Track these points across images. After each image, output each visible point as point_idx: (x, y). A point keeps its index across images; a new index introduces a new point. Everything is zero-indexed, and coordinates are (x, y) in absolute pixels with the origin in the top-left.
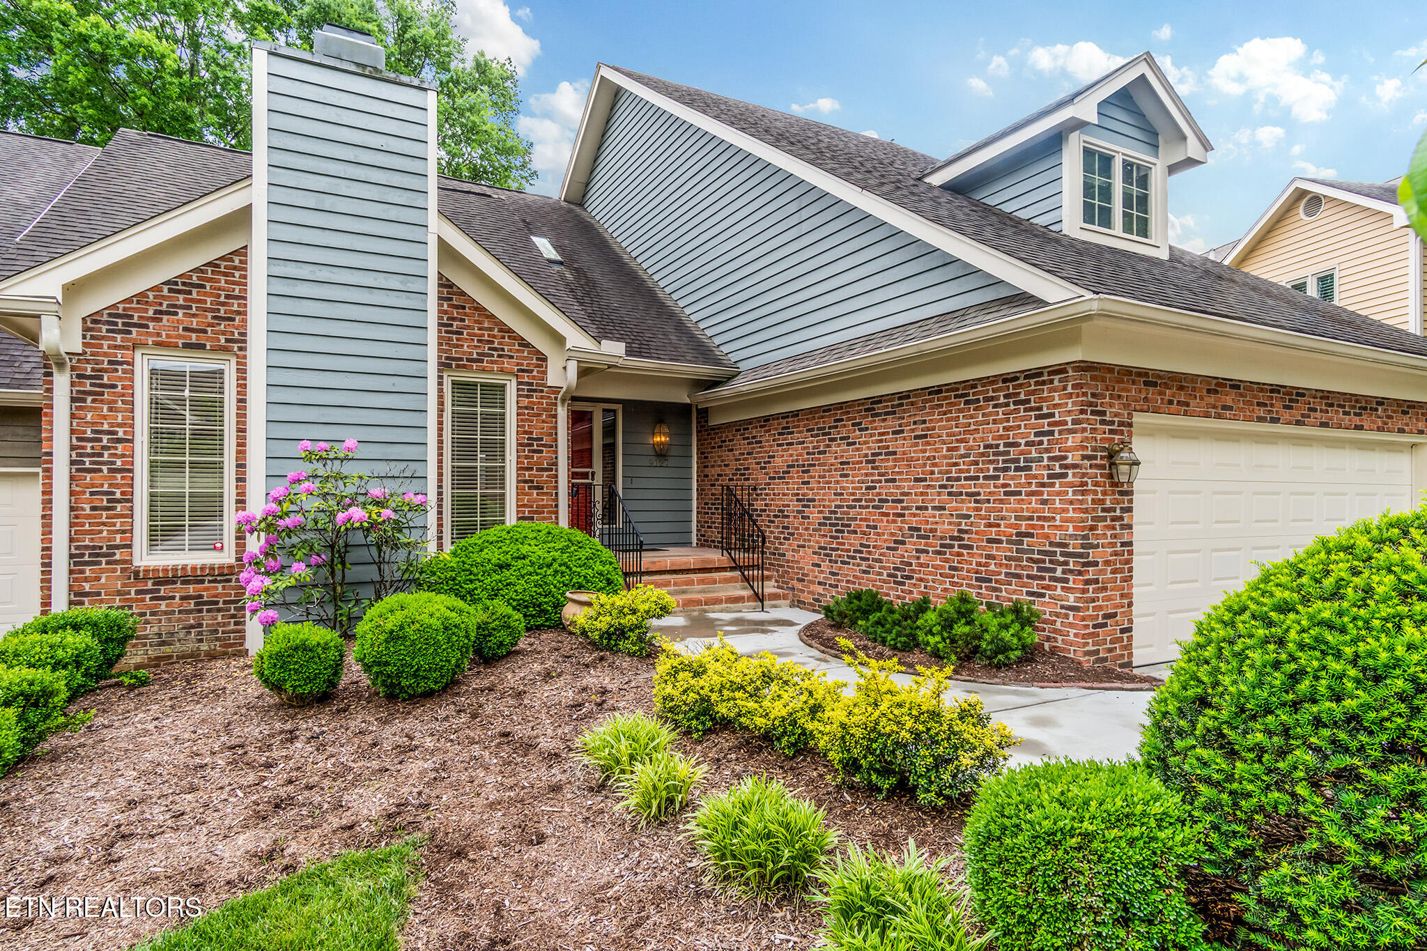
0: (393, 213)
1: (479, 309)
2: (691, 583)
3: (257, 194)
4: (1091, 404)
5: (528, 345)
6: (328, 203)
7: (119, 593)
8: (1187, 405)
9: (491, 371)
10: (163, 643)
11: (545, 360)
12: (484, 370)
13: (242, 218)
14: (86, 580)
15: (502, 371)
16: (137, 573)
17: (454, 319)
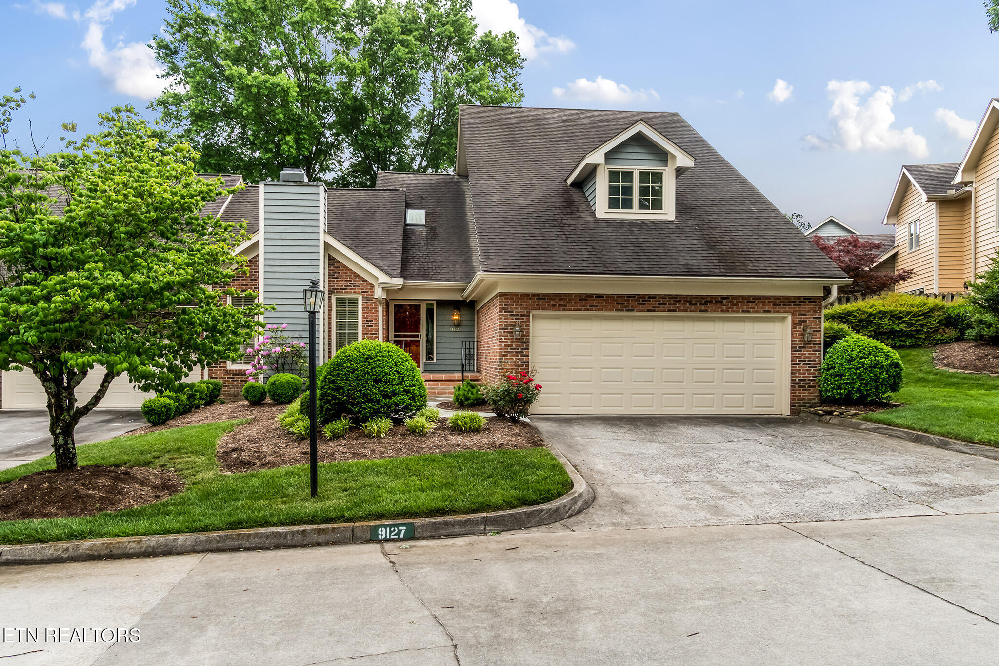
0: (307, 236)
1: (346, 267)
2: (438, 385)
3: (260, 236)
4: (504, 309)
5: (366, 281)
6: (284, 236)
7: (223, 378)
8: (566, 306)
9: (351, 293)
10: (235, 396)
11: (373, 287)
12: (347, 293)
13: (256, 245)
14: (213, 373)
15: (355, 293)
16: (227, 371)
17: (335, 273)
